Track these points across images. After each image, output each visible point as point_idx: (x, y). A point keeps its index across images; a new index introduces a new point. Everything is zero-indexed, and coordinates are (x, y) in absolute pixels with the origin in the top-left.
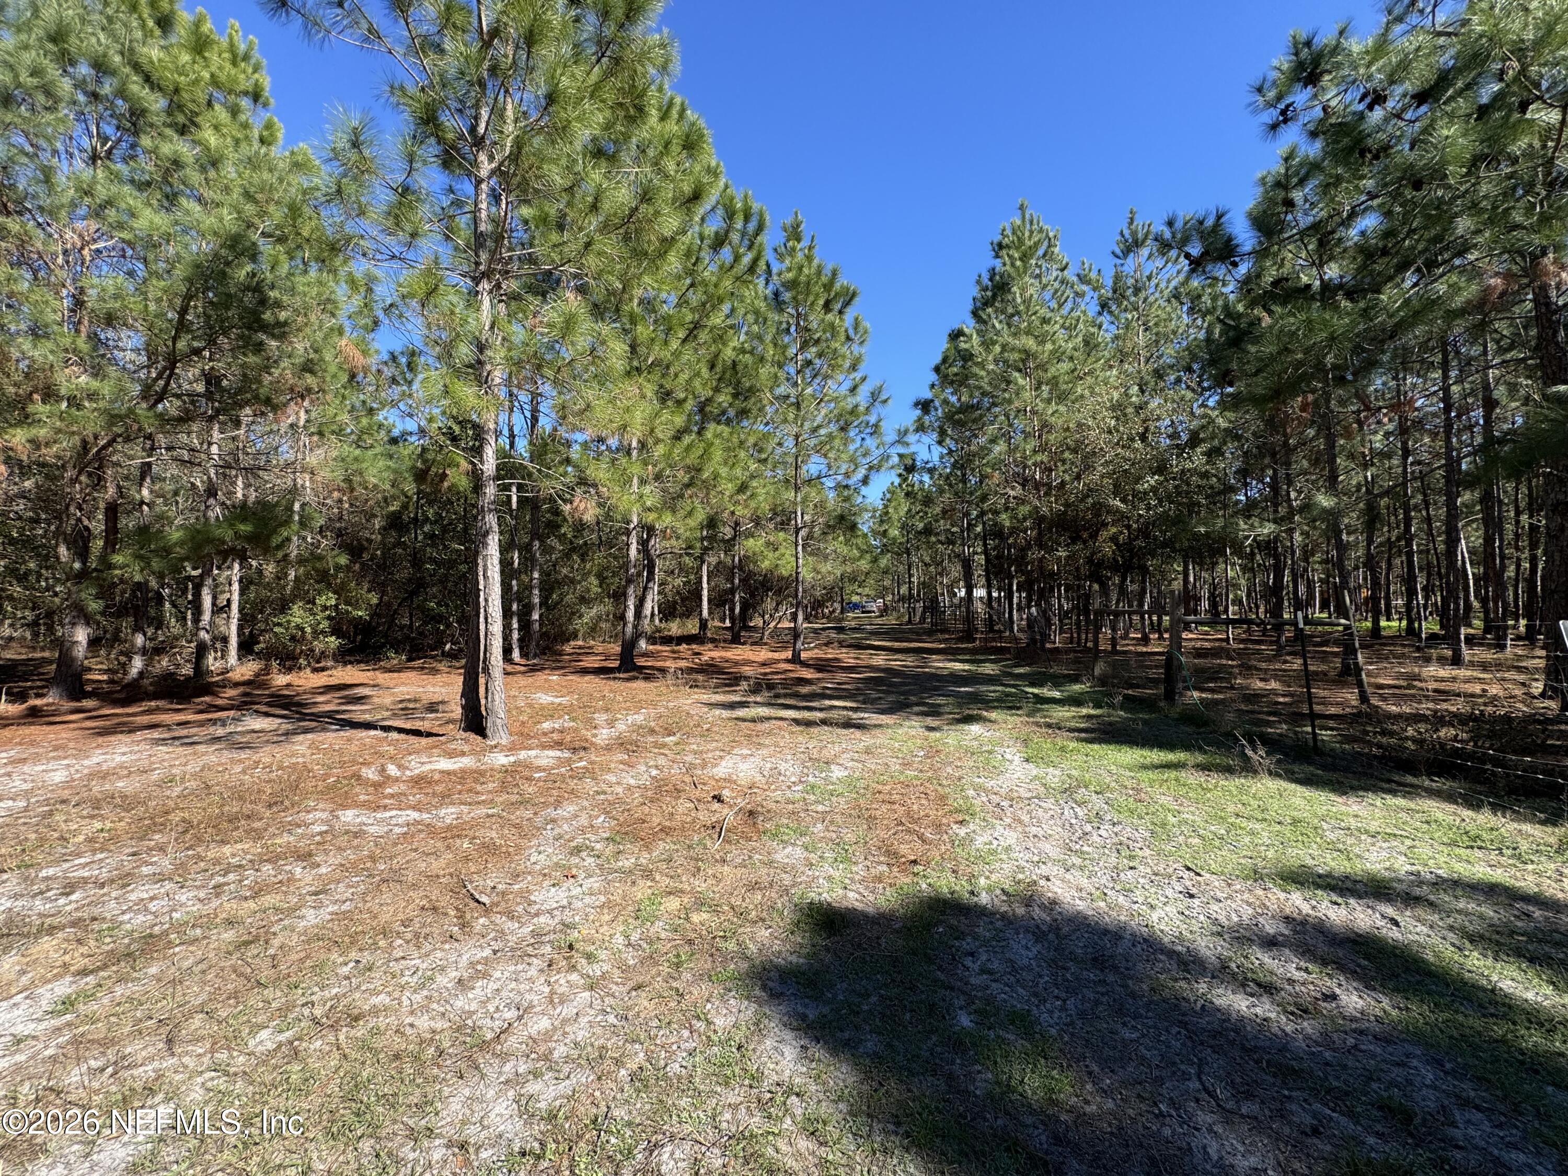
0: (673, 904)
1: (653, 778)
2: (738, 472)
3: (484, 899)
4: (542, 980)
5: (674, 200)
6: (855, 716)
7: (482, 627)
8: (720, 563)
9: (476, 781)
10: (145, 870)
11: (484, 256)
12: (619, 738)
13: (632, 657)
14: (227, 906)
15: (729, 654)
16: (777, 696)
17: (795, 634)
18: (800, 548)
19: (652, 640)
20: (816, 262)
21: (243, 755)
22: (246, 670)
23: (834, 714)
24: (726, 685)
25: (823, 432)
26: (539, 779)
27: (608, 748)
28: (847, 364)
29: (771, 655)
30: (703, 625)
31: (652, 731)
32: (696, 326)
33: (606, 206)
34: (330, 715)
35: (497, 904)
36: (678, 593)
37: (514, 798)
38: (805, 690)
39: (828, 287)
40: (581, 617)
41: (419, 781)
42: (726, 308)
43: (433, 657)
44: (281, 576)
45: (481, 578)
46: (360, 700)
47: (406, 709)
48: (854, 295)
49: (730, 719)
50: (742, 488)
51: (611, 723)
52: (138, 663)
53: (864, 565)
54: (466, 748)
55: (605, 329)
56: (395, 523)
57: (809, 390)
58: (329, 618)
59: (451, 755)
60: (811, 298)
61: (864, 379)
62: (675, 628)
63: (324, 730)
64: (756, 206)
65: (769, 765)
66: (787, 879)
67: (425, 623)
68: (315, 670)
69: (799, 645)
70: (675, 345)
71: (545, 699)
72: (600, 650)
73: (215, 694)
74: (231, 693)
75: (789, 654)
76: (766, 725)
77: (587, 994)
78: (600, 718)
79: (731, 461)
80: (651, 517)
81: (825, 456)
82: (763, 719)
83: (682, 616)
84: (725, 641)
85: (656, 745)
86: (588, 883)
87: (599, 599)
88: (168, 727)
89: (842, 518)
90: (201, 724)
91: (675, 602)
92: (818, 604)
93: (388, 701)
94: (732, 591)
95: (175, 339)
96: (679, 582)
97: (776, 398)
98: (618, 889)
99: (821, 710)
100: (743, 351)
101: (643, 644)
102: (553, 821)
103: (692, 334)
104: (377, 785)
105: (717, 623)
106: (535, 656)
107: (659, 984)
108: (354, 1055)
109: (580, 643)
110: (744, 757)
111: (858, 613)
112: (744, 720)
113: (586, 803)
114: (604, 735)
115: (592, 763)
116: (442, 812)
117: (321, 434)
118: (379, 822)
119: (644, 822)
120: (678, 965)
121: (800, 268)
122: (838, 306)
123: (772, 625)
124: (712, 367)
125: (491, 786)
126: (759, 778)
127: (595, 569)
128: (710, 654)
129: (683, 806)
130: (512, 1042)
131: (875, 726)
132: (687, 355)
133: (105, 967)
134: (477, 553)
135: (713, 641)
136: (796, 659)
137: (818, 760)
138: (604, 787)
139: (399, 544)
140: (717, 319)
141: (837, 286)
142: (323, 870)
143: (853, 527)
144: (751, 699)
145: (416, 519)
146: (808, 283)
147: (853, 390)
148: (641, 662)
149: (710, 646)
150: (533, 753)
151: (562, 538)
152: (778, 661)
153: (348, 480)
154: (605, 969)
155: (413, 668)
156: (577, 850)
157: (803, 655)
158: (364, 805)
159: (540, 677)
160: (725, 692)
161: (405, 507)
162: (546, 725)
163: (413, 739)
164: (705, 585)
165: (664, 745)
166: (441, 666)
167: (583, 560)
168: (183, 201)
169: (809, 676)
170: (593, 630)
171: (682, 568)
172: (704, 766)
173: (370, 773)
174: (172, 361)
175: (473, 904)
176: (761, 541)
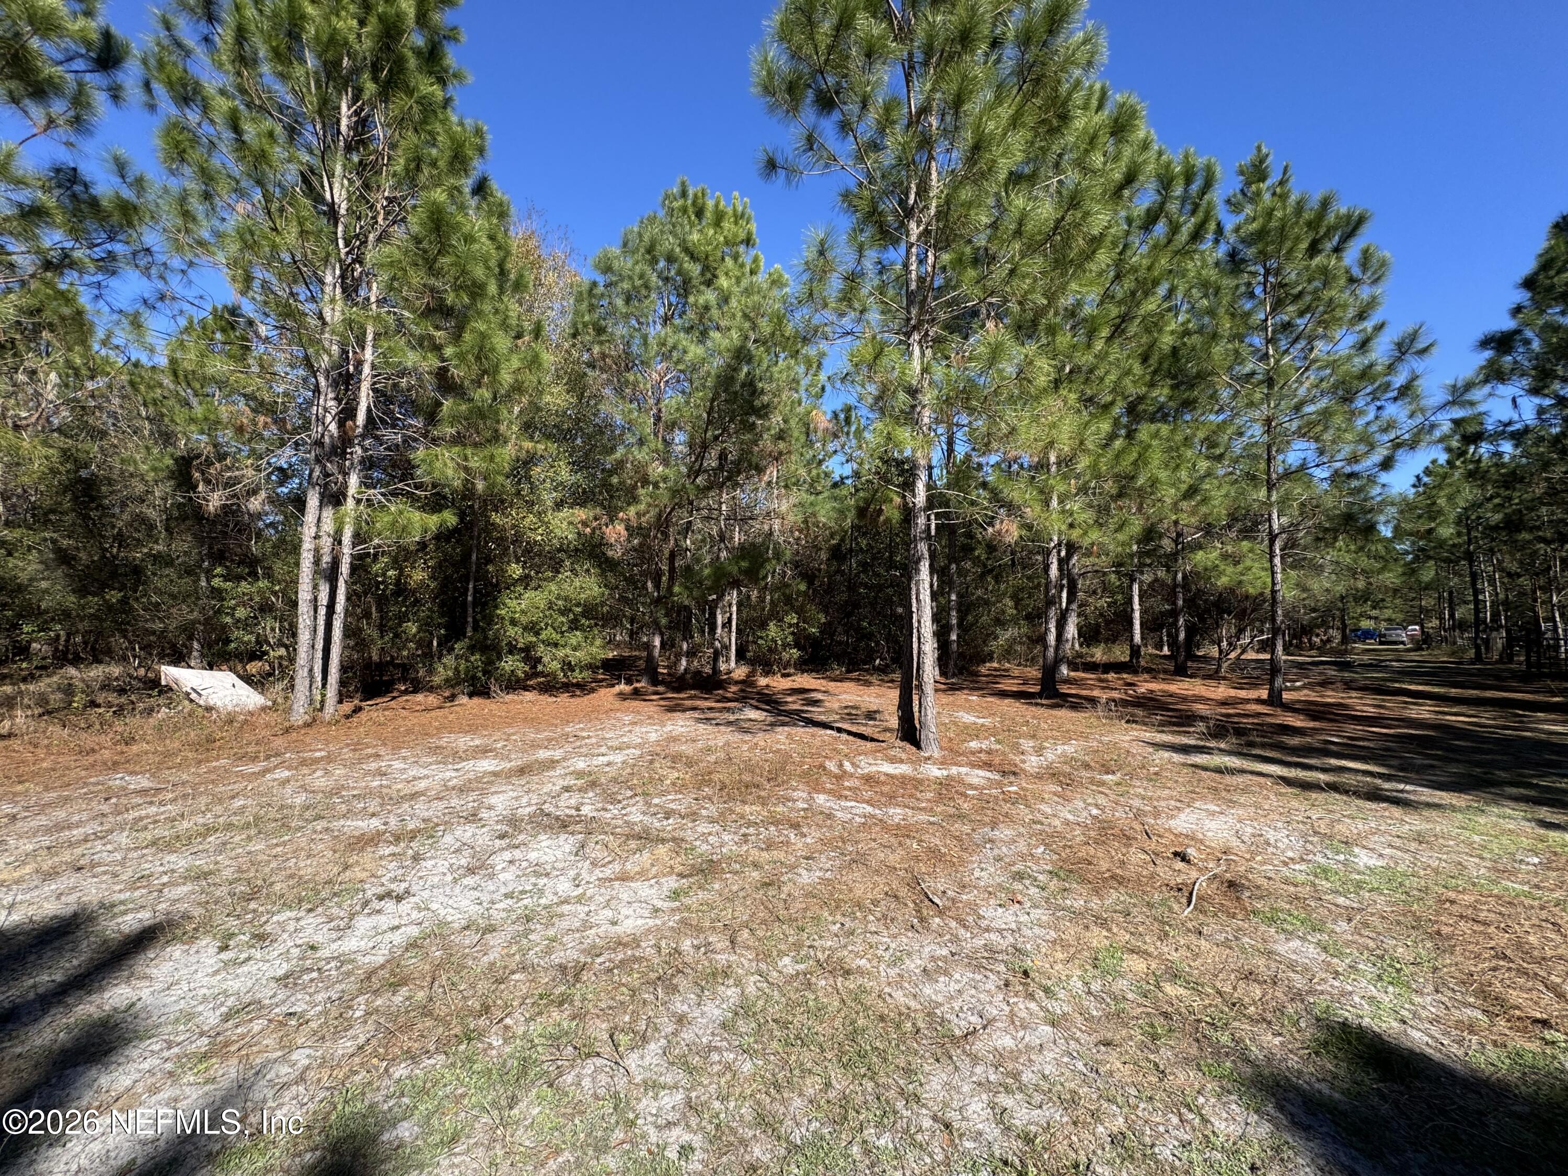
0: (1138, 965)
1: (1095, 817)
2: (1183, 474)
3: (936, 900)
4: (1001, 997)
5: (1104, 192)
6: (1387, 786)
7: (915, 646)
8: (1156, 580)
9: (916, 788)
10: (704, 812)
11: (914, 312)
12: (1048, 767)
13: (1054, 682)
14: (752, 852)
15: (1173, 688)
16: (1251, 744)
17: (1274, 669)
18: (1277, 560)
19: (1073, 666)
20: (1293, 198)
21: (747, 737)
22: (740, 672)
23: (1345, 779)
24: (1174, 724)
25: (1309, 409)
26: (973, 798)
27: (1039, 777)
28: (1351, 313)
29: (1233, 693)
30: (1135, 651)
31: (1087, 766)
32: (1125, 318)
33: (1029, 227)
34: (797, 712)
35: (949, 909)
36: (1101, 615)
37: (952, 811)
38: (1295, 741)
39: (1312, 225)
40: (996, 638)
41: (869, 779)
42: (1162, 290)
43: (866, 670)
44: (762, 599)
45: (914, 601)
46: (816, 703)
47: (850, 713)
48: (1361, 220)
49: (1184, 765)
50: (1191, 492)
51: (1039, 751)
52: (684, 662)
53: (1391, 578)
54: (904, 756)
55: (1031, 348)
56: (837, 554)
57: (1286, 359)
58: (793, 633)
59: (892, 760)
60: (1288, 244)
61: (1379, 328)
62: (1098, 654)
63: (795, 725)
64: (1200, 162)
65: (1249, 830)
66: (1299, 982)
67: (859, 640)
68: (784, 676)
69: (1279, 682)
70: (1099, 345)
71: (968, 718)
72: (1016, 673)
73: (725, 689)
74: (734, 688)
75: (1264, 694)
76: (1239, 779)
77: (1048, 1029)
78: (1027, 744)
79: (1174, 461)
80: (1075, 534)
81: (1317, 439)
82: (1232, 771)
83: (1106, 641)
84: (1165, 672)
85: (1092, 781)
86: (1036, 913)
87: (1015, 621)
88: (702, 710)
89: (1348, 518)
90: (721, 710)
91: (1098, 625)
92: (1306, 630)
93: (836, 706)
94: (1174, 613)
95: (706, 432)
96: (1103, 603)
97: (1238, 379)
98: (1071, 931)
99: (1324, 770)
100: (1187, 333)
101: (1064, 670)
102: (991, 841)
103: (1118, 330)
104: (839, 778)
105: (1151, 650)
106: (954, 675)
107: (1131, 1047)
108: (849, 1002)
109: (995, 665)
110: (1213, 813)
111: (1372, 645)
112: (1205, 769)
113: (1022, 830)
114: (1032, 763)
115: (1022, 789)
116: (891, 811)
117: (786, 487)
118: (843, 809)
119: (1090, 863)
120: (1154, 1037)
121: (1269, 214)
122: (1329, 246)
123: (1233, 655)
124: (1145, 359)
125: (930, 795)
126: (1235, 842)
127: (1010, 590)
128: (1146, 686)
129: (1136, 857)
130: (979, 1046)
131: (1429, 805)
132: (1115, 353)
133: (691, 875)
134: (910, 579)
135: (1148, 670)
136: (1275, 700)
137: (1331, 837)
138: (1040, 817)
139: (838, 571)
140: (1151, 305)
141: (1331, 218)
142: (809, 840)
143: (1370, 529)
144: (1212, 744)
145: (851, 550)
146: (1283, 228)
147: (1363, 345)
148: (1064, 689)
149: (1146, 676)
150: (964, 770)
151: (977, 561)
152: (1248, 701)
153: (806, 522)
154: (1066, 1009)
155: (852, 680)
156: (1019, 876)
157: (1286, 696)
158: (830, 792)
159: (961, 697)
160: (1173, 732)
161: (842, 540)
162: (974, 745)
163: (859, 742)
164: (1136, 606)
165: (1103, 783)
166: (873, 679)
167: (997, 582)
168: (712, 334)
169: (1299, 724)
170: (1008, 653)
171: (1106, 588)
172: (1157, 814)
173: (831, 766)
174: (705, 447)
175: (927, 902)
176: (1215, 554)
